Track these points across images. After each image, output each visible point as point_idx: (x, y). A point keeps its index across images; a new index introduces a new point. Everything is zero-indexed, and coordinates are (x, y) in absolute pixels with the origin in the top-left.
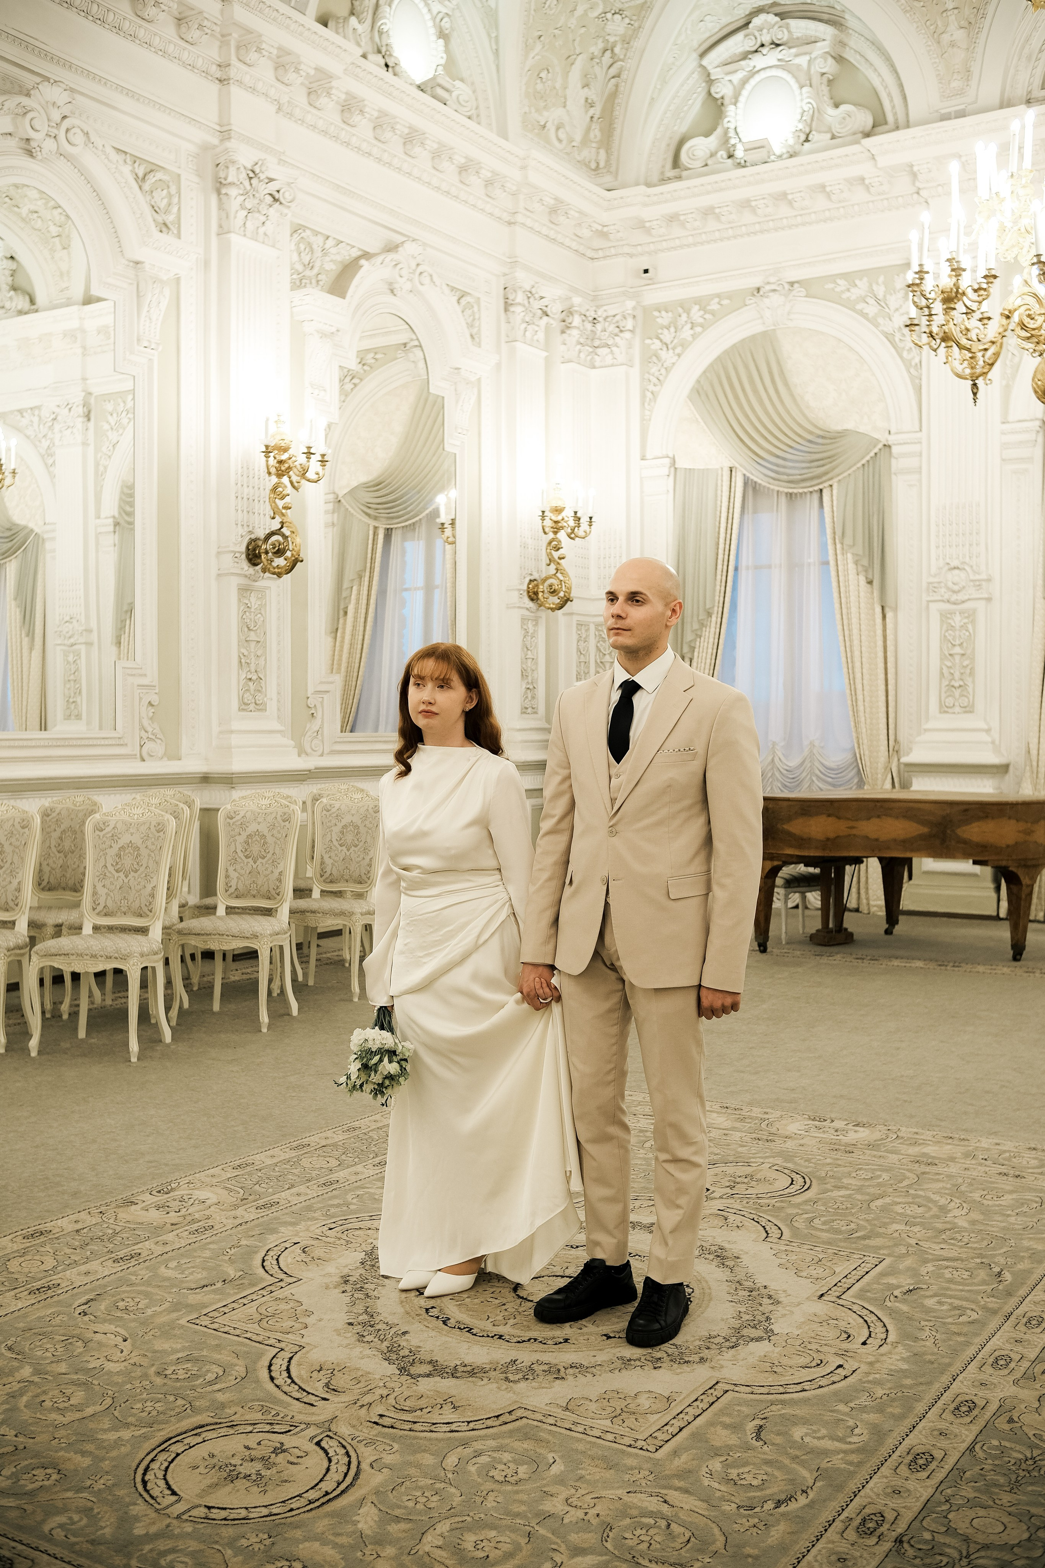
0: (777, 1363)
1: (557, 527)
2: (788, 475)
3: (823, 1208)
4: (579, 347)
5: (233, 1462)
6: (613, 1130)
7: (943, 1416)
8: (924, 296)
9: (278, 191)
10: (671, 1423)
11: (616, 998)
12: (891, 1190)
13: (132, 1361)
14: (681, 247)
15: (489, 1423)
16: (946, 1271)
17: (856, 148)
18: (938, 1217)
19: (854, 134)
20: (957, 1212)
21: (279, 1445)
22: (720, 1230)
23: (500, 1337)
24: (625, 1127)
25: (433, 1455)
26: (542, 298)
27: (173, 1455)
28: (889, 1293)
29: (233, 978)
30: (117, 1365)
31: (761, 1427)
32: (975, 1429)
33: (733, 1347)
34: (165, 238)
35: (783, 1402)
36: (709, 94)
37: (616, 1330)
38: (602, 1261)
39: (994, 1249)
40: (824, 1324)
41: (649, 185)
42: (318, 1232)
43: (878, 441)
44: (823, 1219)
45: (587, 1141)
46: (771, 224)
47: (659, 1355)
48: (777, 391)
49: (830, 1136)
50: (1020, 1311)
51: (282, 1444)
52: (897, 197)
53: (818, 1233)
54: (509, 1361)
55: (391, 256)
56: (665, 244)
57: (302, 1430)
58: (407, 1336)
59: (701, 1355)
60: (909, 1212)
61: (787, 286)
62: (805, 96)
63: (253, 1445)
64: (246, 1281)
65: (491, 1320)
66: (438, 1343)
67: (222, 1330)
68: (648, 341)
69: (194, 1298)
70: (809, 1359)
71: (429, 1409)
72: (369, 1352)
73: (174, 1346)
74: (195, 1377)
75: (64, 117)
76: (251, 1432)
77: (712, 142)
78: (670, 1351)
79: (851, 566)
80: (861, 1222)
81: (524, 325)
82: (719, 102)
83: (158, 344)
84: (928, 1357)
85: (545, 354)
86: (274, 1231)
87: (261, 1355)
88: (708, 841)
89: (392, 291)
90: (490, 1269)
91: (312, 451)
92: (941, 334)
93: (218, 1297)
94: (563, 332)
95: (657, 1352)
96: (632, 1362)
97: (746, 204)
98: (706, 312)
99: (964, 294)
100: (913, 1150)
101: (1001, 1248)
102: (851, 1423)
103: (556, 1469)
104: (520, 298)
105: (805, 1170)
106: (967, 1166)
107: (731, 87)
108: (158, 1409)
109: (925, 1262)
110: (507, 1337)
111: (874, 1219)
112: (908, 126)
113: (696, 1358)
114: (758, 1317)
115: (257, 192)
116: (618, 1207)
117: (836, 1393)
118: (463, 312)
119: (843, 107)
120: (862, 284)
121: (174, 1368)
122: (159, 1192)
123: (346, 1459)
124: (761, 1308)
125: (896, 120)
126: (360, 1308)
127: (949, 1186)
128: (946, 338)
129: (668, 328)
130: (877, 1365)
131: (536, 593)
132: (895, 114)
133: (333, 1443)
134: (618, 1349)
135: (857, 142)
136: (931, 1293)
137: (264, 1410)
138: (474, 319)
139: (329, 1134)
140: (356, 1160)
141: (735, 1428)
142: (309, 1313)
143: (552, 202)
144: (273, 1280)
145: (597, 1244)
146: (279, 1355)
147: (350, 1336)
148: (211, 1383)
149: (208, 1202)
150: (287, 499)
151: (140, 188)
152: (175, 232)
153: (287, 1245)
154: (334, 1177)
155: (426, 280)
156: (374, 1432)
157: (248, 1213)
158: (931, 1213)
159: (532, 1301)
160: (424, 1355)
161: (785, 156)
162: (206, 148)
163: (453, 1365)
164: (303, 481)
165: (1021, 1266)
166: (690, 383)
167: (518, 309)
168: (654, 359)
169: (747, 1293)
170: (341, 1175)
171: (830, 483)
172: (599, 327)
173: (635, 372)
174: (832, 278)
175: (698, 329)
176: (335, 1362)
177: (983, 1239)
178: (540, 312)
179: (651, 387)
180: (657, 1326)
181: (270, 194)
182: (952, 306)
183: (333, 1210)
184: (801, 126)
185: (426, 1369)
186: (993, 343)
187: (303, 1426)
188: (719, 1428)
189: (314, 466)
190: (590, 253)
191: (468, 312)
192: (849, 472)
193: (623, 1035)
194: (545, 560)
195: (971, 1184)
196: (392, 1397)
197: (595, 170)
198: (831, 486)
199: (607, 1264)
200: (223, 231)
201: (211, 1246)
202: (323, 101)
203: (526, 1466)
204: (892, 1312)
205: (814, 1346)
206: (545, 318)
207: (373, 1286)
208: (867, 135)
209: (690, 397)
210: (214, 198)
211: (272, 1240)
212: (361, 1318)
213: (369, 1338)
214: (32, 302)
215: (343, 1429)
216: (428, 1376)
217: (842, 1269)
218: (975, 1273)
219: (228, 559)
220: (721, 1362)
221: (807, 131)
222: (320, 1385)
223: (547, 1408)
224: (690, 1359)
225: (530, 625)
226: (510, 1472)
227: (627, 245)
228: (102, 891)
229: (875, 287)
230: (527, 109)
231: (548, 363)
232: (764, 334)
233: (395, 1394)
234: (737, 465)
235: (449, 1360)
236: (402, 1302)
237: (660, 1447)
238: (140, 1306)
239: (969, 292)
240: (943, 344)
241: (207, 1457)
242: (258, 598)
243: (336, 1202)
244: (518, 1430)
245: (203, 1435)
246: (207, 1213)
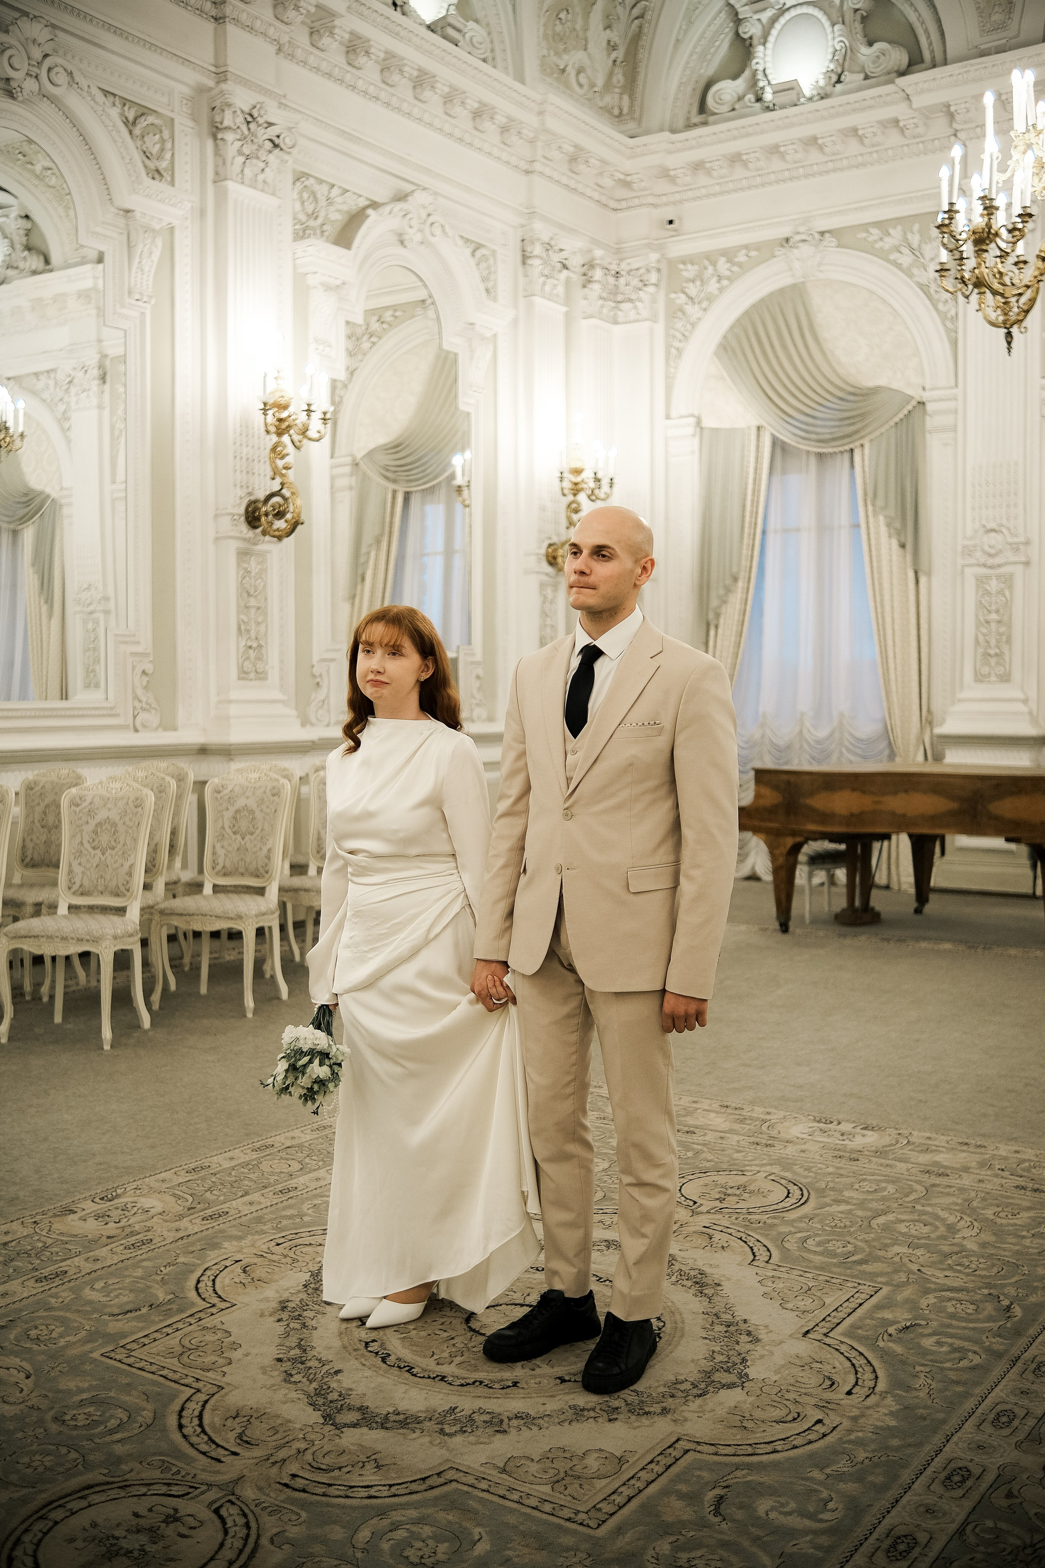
0: (747, 1415)
1: (576, 489)
2: (817, 434)
3: (819, 1226)
4: (601, 302)
5: (117, 1533)
6: (573, 1148)
7: (932, 1488)
8: (953, 237)
9: (278, 137)
10: (620, 1490)
11: (574, 1003)
12: (896, 1205)
13: (29, 1404)
14: (708, 196)
15: (414, 1487)
16: (949, 1304)
17: (890, 88)
18: (944, 1238)
19: (889, 73)
20: (966, 1233)
21: (172, 1512)
22: (702, 1251)
23: (443, 1379)
24: (587, 1145)
25: (344, 1527)
26: (561, 250)
27: (51, 1524)
28: (882, 1330)
29: (228, 958)
30: (13, 1407)
31: (722, 1497)
32: (968, 1504)
33: (700, 1395)
34: (156, 184)
35: (750, 1467)
36: (737, 34)
37: (572, 1371)
38: (560, 1293)
39: (1004, 1277)
40: (807, 1367)
41: (673, 131)
42: (264, 1248)
43: (913, 398)
44: (817, 1239)
45: (544, 1160)
46: (801, 171)
47: (616, 1403)
48: (807, 347)
49: (836, 1141)
50: (1027, 1355)
51: (176, 1510)
52: (933, 140)
53: (811, 1256)
54: (447, 1408)
55: (400, 205)
56: (690, 194)
57: (202, 1493)
58: (339, 1377)
59: (664, 1405)
60: (913, 1232)
61: (817, 236)
62: (837, 34)
63: (142, 1511)
64: (174, 1307)
65: (435, 1357)
66: (372, 1385)
67: (137, 1365)
68: (673, 296)
69: (114, 1326)
70: (785, 1411)
71: (347, 1469)
72: (294, 1395)
73: (81, 1385)
74: (97, 1423)
75: (46, 56)
76: (144, 1495)
77: (740, 84)
78: (629, 1399)
79: (883, 529)
80: (860, 1244)
81: (542, 279)
82: (747, 43)
83: (150, 297)
84: (921, 1411)
85: (564, 309)
86: (216, 1246)
87: (174, 1396)
88: (676, 826)
89: (402, 242)
90: (443, 1295)
91: (312, 408)
92: (974, 280)
93: (141, 1325)
94: (584, 286)
95: (615, 1402)
96: (586, 1413)
97: (774, 150)
98: (733, 264)
99: (997, 234)
100: (924, 1158)
101: (1013, 1276)
102: (825, 1494)
103: (481, 1548)
104: (538, 250)
105: (804, 1181)
106: (981, 1177)
107: (759, 27)
108: (47, 1464)
109: (926, 1292)
110: (451, 1379)
111: (873, 1240)
112: (945, 63)
113: (657, 1408)
114: (734, 1359)
115: (256, 137)
116: (579, 1233)
117: (811, 1456)
118: (478, 264)
119: (878, 46)
120: (896, 233)
121: (75, 1412)
122: (102, 1199)
123: (245, 1531)
124: (737, 1348)
125: (933, 58)
126: (293, 1341)
127: (960, 1201)
128: (979, 283)
129: (693, 281)
130: (861, 1421)
131: (555, 558)
132: (932, 52)
133: (234, 1510)
134: (572, 1396)
135: (892, 82)
136: (930, 1331)
137: (165, 1467)
138: (489, 273)
139: (297, 1133)
140: (321, 1163)
141: (693, 1498)
142: (235, 1346)
143: (571, 149)
144: (203, 1305)
145: (555, 1273)
146: (193, 1398)
147: (277, 1376)
148: (112, 1432)
149: (153, 1212)
150: (287, 459)
151: (131, 132)
152: (169, 179)
153: (228, 1263)
154: (293, 1183)
155: (438, 231)
156: (282, 1497)
157: (192, 1225)
158: (938, 1233)
159: (484, 1335)
160: (355, 1401)
161: (816, 98)
162: (201, 90)
163: (385, 1413)
164: (305, 441)
165: (1033, 1299)
166: (716, 339)
167: (536, 262)
168: (680, 314)
169: (723, 1328)
170: (301, 1181)
171: (861, 442)
172: (622, 281)
173: (660, 328)
174: (865, 227)
175: (725, 282)
176: (255, 1407)
177: (993, 1265)
178: (559, 265)
179: (676, 344)
180: (616, 1370)
181: (270, 140)
182: (984, 247)
183: (284, 1222)
184: (832, 66)
185: (353, 1417)
186: (1028, 287)
187: (204, 1488)
188: (673, 1498)
189: (315, 425)
190: (613, 204)
191: (483, 265)
192: (883, 430)
193: (584, 1044)
194: (564, 522)
195: (984, 1199)
196: (310, 1451)
197: (617, 117)
198: (862, 445)
199: (566, 1295)
200: (219, 178)
201: (145, 1264)
202: (326, 41)
203: (446, 1545)
204: (884, 1354)
205: (792, 1396)
206: (565, 272)
207: (310, 1314)
208: (902, 74)
209: (716, 354)
210: (210, 143)
211: (213, 1257)
212: (292, 1352)
213: (297, 1378)
214: (47, 261)
215: (249, 1493)
216: (355, 1425)
217: (833, 1299)
218: (981, 1306)
219: (226, 521)
220: (686, 1414)
221: (839, 71)
222: (232, 1436)
223: (482, 1469)
224: (652, 1409)
225: (549, 592)
226: (427, 1551)
227: (652, 195)
228: (77, 869)
229: (909, 236)
230: (545, 52)
231: (569, 318)
232: (794, 287)
233: (314, 1448)
234: (765, 424)
235: (380, 1406)
236: (341, 1334)
237: (604, 1522)
238: (54, 1335)
239: (1004, 233)
240: (976, 291)
241: (88, 1526)
242: (259, 563)
243: (289, 1212)
244: (445, 1496)
245: (90, 1499)
246: (148, 1224)
